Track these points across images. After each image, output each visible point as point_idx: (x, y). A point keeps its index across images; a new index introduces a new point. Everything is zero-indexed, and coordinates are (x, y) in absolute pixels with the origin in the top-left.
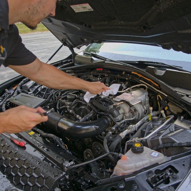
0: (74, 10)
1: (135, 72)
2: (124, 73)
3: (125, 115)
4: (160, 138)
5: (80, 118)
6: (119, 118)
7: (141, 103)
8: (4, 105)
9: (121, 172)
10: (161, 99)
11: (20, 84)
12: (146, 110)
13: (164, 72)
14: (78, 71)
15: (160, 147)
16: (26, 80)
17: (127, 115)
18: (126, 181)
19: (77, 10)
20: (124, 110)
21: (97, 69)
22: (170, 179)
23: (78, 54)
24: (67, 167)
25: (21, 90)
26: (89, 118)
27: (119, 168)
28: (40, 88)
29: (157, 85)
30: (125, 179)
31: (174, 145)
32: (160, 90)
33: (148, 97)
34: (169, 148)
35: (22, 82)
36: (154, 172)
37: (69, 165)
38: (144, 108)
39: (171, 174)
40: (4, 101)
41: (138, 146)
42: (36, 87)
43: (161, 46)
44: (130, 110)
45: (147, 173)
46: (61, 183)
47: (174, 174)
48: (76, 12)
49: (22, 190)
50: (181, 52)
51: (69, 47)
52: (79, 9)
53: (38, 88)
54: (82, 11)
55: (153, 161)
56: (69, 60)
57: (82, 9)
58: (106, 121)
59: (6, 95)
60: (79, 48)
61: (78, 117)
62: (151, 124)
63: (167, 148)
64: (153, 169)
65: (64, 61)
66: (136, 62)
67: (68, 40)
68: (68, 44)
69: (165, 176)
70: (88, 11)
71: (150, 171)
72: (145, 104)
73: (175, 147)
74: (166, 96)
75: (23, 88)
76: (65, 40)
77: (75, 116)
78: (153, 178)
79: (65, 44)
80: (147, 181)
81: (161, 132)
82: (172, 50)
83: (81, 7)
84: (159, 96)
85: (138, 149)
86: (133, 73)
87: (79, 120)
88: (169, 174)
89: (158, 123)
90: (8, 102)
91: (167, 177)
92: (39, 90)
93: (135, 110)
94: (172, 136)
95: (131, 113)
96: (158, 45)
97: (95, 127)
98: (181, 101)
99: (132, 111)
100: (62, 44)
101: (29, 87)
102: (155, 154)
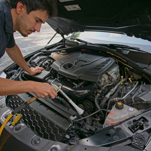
0: (67, 9)
1: (109, 52)
2: (100, 52)
3: (105, 81)
4: (133, 97)
5: (76, 84)
6: (103, 84)
7: (115, 73)
8: (20, 76)
9: (110, 122)
10: (128, 70)
11: (29, 61)
12: (118, 78)
13: (128, 52)
14: (69, 51)
15: (133, 104)
16: (34, 57)
17: (107, 81)
18: (115, 129)
19: (69, 9)
20: (104, 78)
21: (82, 50)
22: (144, 126)
23: (67, 39)
24: (73, 120)
25: (31, 65)
26: (82, 85)
27: (109, 120)
28: (44, 63)
29: (125, 61)
30: (114, 127)
31: (143, 103)
32: (127, 64)
33: (119, 69)
34: (139, 105)
35: (31, 59)
36: (132, 121)
37: (74, 119)
38: (117, 76)
39: (144, 123)
40: (19, 73)
41: (120, 104)
42: (41, 63)
43: (126, 34)
44: (109, 78)
45: (128, 122)
46: (70, 131)
47: (146, 123)
48: (68, 10)
49: (42, 138)
50: (140, 39)
51: (61, 35)
52: (71, 8)
53: (42, 63)
54: (73, 10)
55: (131, 114)
56: (61, 43)
57: (73, 8)
58: (94, 87)
59: (21, 68)
60: (67, 35)
61: (74, 84)
62: (125, 88)
63: (138, 104)
64: (132, 120)
65: (57, 44)
66: (109, 44)
67: (60, 29)
68: (60, 32)
69: (140, 125)
70: (77, 10)
71: (130, 121)
72: (117, 74)
73: (144, 104)
74: (132, 68)
75: (32, 63)
76: (59, 29)
77: (72, 83)
78: (132, 126)
79: (58, 32)
80: (129, 128)
81: (132, 93)
82: (134, 37)
83: (72, 7)
84: (126, 68)
85: (120, 106)
86: (107, 52)
87: (75, 86)
88: (142, 123)
89: (129, 87)
90: (22, 73)
91: (141, 125)
92: (43, 64)
93: (112, 78)
94: (140, 96)
95: (110, 80)
96: (124, 33)
97: (87, 91)
98: (142, 72)
99: (110, 79)
100: (56, 32)
101: (36, 63)
102: (131, 109)
